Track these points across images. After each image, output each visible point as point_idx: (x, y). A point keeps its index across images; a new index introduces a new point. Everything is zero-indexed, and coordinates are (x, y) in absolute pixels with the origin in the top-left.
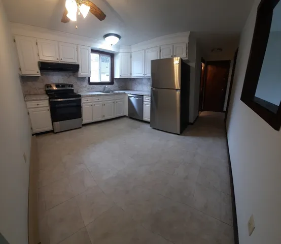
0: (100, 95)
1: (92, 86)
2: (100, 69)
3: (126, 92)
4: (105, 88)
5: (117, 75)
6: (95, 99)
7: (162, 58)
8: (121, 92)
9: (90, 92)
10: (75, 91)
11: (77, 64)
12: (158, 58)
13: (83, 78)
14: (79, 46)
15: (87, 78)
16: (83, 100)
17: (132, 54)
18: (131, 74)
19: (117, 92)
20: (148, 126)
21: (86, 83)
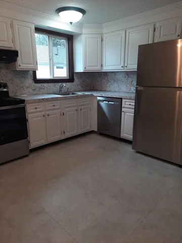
0: (56, 99)
1: (39, 85)
2: (51, 59)
3: (95, 94)
4: (61, 88)
5: (79, 68)
6: (49, 106)
7: (156, 41)
8: (87, 93)
9: (37, 94)
10: (11, 95)
11: (13, 49)
12: (150, 42)
13: (24, 73)
14: (14, 21)
15: (31, 73)
16: (29, 109)
17: (105, 36)
18: (102, 66)
19: (80, 93)
20: (129, 148)
21: (29, 81)
